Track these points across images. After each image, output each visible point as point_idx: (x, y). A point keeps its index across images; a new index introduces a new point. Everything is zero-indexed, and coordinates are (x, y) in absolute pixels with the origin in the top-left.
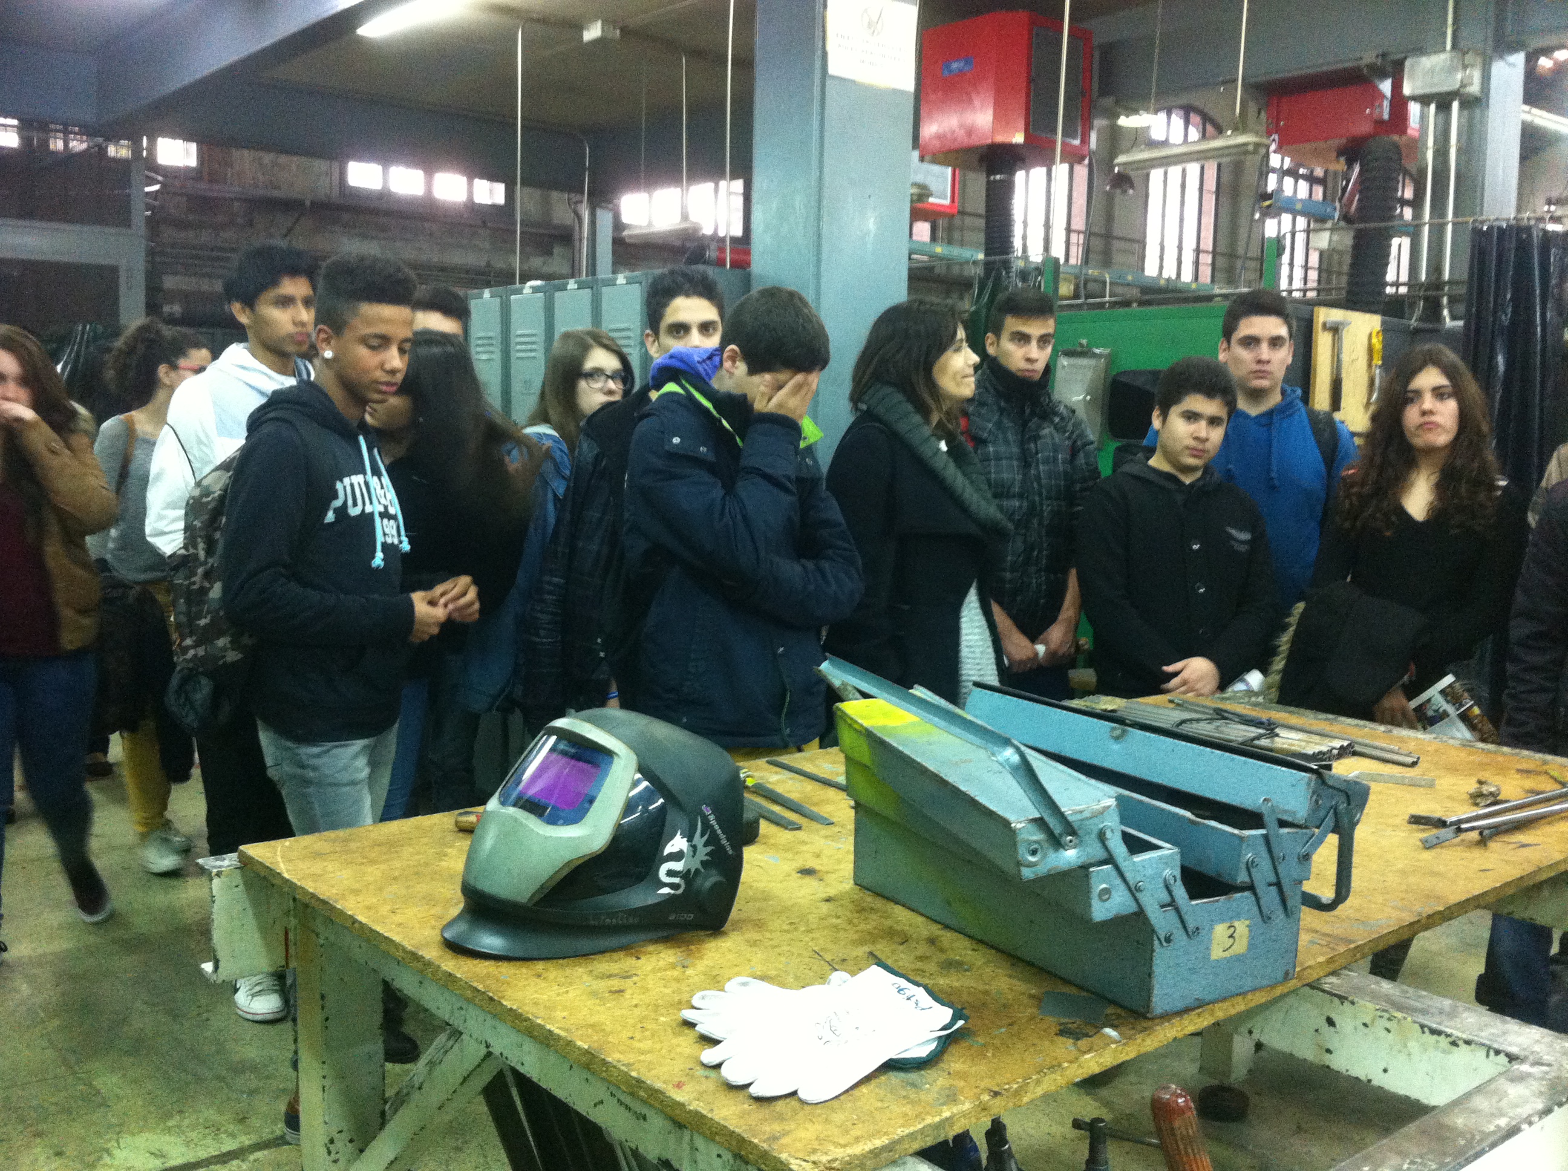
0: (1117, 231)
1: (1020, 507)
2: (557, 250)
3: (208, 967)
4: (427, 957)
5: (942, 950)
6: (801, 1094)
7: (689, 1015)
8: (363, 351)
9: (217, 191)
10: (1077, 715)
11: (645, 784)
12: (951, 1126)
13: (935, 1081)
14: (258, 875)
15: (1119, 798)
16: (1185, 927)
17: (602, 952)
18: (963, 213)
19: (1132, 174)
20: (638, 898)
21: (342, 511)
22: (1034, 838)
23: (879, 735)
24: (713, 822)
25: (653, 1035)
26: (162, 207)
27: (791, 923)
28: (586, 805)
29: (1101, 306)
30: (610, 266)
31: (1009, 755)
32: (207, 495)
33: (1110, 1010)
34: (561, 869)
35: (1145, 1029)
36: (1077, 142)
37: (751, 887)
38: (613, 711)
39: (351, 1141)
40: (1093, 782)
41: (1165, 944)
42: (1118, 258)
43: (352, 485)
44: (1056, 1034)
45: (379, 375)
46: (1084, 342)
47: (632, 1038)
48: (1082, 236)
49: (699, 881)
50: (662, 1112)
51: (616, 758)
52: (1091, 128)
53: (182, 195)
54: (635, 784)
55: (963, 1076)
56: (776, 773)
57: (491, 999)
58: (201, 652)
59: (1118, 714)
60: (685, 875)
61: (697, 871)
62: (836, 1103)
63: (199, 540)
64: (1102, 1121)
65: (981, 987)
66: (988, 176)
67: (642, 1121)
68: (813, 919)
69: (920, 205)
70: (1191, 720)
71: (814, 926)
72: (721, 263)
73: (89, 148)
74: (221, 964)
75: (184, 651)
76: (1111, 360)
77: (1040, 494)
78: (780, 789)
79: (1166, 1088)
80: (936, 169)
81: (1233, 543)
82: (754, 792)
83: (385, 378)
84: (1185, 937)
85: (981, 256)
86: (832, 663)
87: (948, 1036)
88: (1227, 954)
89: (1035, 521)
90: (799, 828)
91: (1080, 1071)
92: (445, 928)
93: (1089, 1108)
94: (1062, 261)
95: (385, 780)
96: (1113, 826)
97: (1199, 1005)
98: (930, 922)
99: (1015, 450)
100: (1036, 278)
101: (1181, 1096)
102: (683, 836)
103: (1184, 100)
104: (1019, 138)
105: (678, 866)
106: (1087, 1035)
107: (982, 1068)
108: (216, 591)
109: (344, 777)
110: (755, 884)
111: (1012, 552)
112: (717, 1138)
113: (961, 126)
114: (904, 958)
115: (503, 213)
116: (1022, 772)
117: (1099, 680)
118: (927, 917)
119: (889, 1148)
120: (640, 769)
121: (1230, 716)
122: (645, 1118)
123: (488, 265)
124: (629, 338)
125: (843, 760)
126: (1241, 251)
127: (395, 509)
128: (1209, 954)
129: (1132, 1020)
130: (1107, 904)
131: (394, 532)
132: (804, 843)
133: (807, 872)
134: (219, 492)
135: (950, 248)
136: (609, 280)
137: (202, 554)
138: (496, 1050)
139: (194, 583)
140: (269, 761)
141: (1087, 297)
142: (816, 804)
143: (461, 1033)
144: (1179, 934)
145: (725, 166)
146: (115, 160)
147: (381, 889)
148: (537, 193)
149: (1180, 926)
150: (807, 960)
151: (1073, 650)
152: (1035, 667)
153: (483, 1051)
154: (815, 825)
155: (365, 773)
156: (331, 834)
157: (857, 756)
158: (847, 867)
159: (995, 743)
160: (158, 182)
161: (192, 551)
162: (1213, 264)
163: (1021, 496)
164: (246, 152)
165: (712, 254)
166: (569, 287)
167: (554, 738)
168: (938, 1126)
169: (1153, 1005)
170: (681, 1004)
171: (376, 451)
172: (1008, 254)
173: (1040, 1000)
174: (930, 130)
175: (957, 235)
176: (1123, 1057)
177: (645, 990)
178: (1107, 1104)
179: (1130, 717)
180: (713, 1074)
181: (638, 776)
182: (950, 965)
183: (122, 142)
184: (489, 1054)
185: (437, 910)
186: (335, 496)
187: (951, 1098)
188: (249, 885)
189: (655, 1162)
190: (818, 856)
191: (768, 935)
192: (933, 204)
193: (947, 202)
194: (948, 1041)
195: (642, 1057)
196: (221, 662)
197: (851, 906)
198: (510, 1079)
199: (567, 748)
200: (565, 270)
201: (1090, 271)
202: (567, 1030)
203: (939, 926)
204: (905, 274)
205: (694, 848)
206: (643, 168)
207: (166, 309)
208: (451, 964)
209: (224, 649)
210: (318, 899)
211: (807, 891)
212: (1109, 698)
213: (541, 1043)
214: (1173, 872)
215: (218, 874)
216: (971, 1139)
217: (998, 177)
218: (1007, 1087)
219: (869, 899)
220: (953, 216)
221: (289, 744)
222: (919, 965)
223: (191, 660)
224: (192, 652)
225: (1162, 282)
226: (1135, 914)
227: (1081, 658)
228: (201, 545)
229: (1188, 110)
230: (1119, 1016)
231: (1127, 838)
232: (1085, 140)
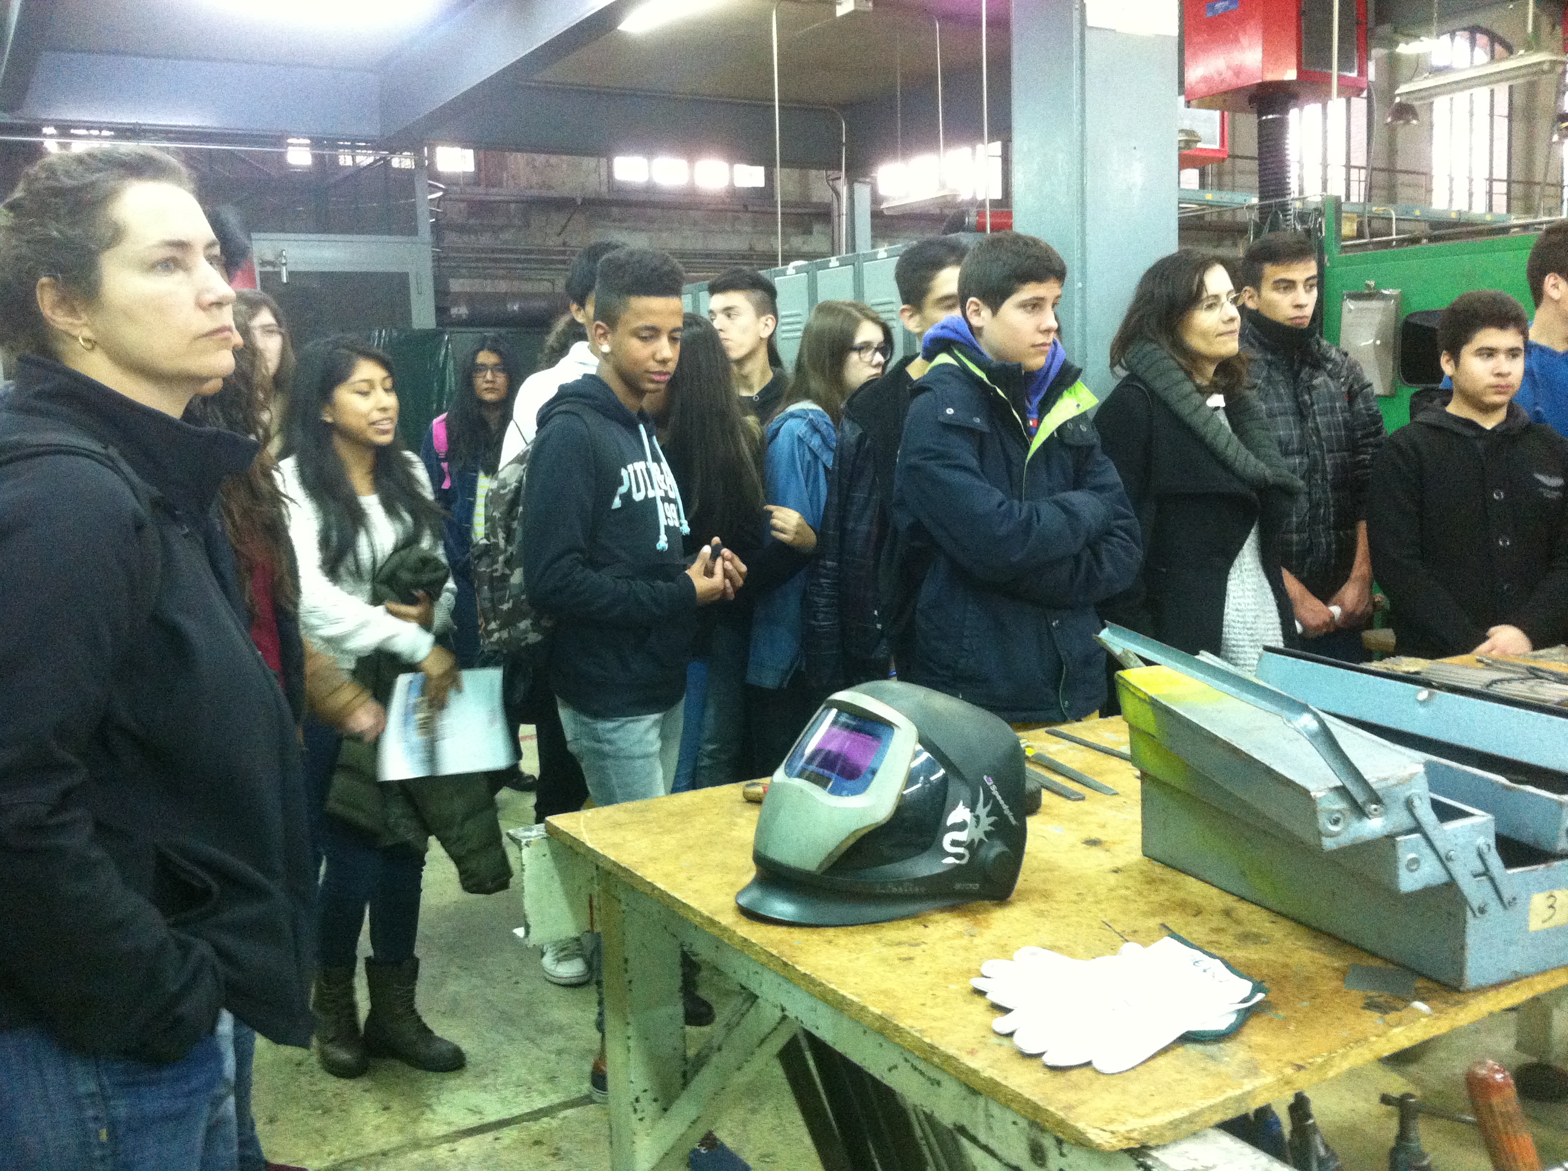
0: (1400, 165)
1: (1301, 464)
2: (817, 228)
3: (520, 932)
4: (723, 923)
5: (1238, 922)
6: (1095, 1064)
7: (981, 984)
8: (635, 344)
9: (496, 194)
10: (1378, 679)
11: (926, 755)
12: (1254, 1098)
13: (1234, 1053)
14: (564, 844)
15: (1428, 765)
16: (1500, 898)
17: (890, 920)
18: (1234, 157)
19: (1416, 104)
20: (923, 867)
21: (627, 497)
22: (1336, 807)
23: (1164, 703)
24: (996, 793)
25: (944, 1003)
26: (444, 213)
27: (1079, 894)
28: (869, 776)
29: (1388, 244)
30: (869, 242)
31: (1308, 722)
32: (504, 487)
33: (1419, 983)
34: (848, 838)
35: (1457, 1003)
36: (1354, 74)
37: (1035, 858)
38: (893, 685)
39: (655, 1100)
40: (1398, 747)
41: (1478, 914)
42: (1403, 192)
43: (635, 472)
44: (1364, 1008)
45: (653, 366)
46: (1372, 283)
47: (923, 1005)
48: (1363, 172)
49: (982, 852)
50: (958, 1079)
51: (896, 729)
52: (1368, 58)
53: (463, 201)
54: (916, 755)
55: (1265, 1049)
56: (1056, 743)
57: (785, 964)
58: (505, 634)
59: (1423, 676)
60: (970, 846)
61: (981, 841)
62: (1133, 1074)
63: (499, 530)
64: (1411, 1096)
65: (1281, 959)
66: (1259, 117)
67: (936, 1086)
68: (1102, 890)
69: (1186, 152)
70: (1501, 681)
71: (1103, 897)
72: (981, 228)
73: (376, 161)
74: (532, 930)
75: (489, 634)
76: (1401, 300)
77: (1322, 450)
78: (1060, 759)
79: (1481, 1063)
80: (1204, 113)
81: (1541, 490)
82: (1034, 763)
83: (657, 368)
84: (1500, 908)
85: (1255, 201)
86: (1113, 632)
87: (1248, 1009)
88: (1547, 925)
89: (1318, 476)
90: (1083, 799)
91: (1388, 1046)
92: (740, 894)
93: (1396, 1084)
94: (1343, 199)
95: (674, 753)
96: (1422, 795)
97: (1517, 978)
98: (1224, 894)
99: (1288, 403)
100: (1316, 219)
101: (1498, 1071)
102: (966, 805)
103: (1468, 20)
104: (1291, 75)
105: (962, 836)
106: (1398, 1010)
107: (1284, 1042)
108: (517, 577)
109: (637, 750)
110: (1040, 855)
111: (1299, 511)
112: (1013, 1105)
113: (1229, 67)
114: (1198, 931)
115: (765, 194)
116: (1320, 739)
117: (1399, 639)
118: (1221, 889)
119: (1190, 1119)
120: (921, 741)
121: (1546, 675)
122: (939, 1083)
123: (751, 249)
124: (891, 311)
125: (1127, 729)
126: (1539, 178)
127: (675, 494)
128: (1527, 925)
129: (1445, 993)
130: (1416, 875)
131: (675, 515)
132: (1087, 813)
133: (1093, 843)
134: (515, 484)
135: (1223, 194)
136: (870, 254)
137: (502, 543)
138: (791, 1014)
139: (496, 570)
140: (569, 736)
141: (1372, 236)
142: (1100, 774)
143: (757, 997)
144: (1494, 906)
145: (983, 130)
146: (400, 170)
147: (677, 857)
148: (795, 173)
149: (1495, 896)
150: (1096, 930)
151: (1370, 608)
152: (1332, 630)
153: (778, 1014)
154: (1098, 795)
155: (657, 746)
156: (629, 805)
157: (1143, 726)
158: (1135, 838)
159: (1289, 710)
160: (440, 189)
161: (493, 540)
162: (1509, 193)
163: (1300, 452)
164: (519, 155)
165: (971, 219)
166: (831, 265)
167: (834, 711)
168: (1239, 1099)
169: (1466, 978)
170: (969, 973)
171: (654, 438)
172: (1284, 195)
173: (1344, 973)
174: (1196, 73)
175: (1227, 179)
176: (1434, 1032)
177: (934, 958)
178: (1417, 1081)
179: (1436, 679)
180: (1005, 1042)
181: (919, 747)
182: (1247, 938)
183: (405, 153)
184: (784, 1018)
185: (731, 877)
186: (621, 483)
187: (1253, 1070)
188: (556, 855)
189: (951, 1127)
190: (1104, 826)
191: (1055, 906)
192: (1201, 150)
193: (1217, 146)
194: (1247, 1014)
195: (934, 1024)
196: (523, 644)
197: (1140, 878)
198: (804, 1043)
199: (849, 721)
200: (825, 247)
201: (1374, 209)
202: (858, 995)
203: (1235, 898)
204: (1175, 225)
205: (977, 818)
206: (899, 140)
207: (454, 311)
208: (747, 930)
209: (525, 632)
210: (619, 867)
211: (1095, 862)
212: (1412, 659)
213: (836, 1009)
214: (1486, 841)
215: (527, 845)
216: (1273, 1113)
217: (1270, 117)
218: (1311, 1060)
219: (1158, 870)
220: (1223, 160)
221: (586, 719)
222: (1214, 938)
223: (497, 643)
224: (496, 635)
225: (1454, 215)
226: (1446, 884)
227: (1378, 617)
228: (501, 535)
229: (1474, 30)
230: (1429, 990)
231: (1436, 805)
232: (1362, 72)
